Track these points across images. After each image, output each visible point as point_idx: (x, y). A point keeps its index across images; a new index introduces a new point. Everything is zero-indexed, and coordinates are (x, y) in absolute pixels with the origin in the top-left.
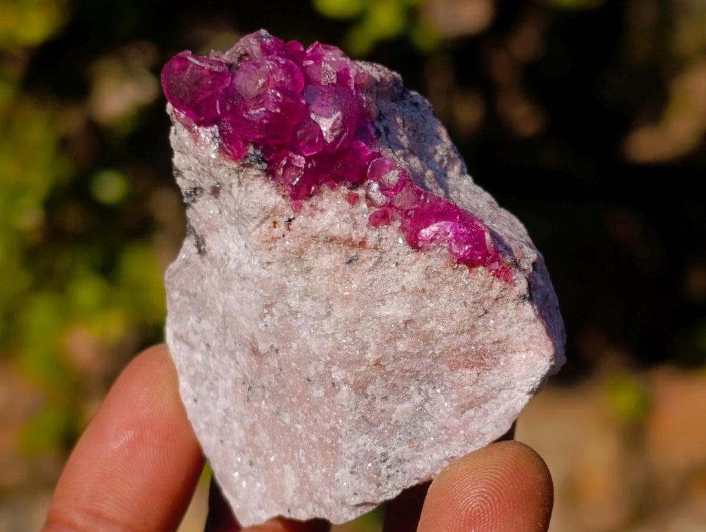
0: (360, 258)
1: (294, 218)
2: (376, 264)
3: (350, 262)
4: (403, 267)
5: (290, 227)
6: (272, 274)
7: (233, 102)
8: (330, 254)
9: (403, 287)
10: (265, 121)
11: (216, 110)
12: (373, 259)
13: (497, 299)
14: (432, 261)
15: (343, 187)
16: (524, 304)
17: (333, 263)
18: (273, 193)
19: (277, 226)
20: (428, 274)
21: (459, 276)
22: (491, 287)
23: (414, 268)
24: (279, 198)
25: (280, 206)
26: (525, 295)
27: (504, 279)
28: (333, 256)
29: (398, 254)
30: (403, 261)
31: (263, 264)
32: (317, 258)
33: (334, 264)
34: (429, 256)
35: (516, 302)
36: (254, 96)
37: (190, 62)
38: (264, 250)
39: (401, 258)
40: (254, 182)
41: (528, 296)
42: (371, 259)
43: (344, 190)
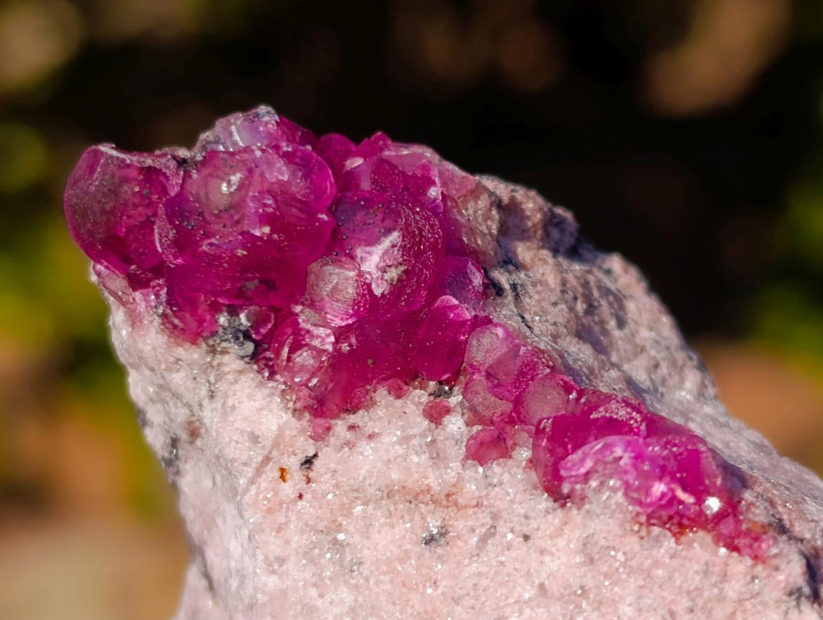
0: (450, 529)
1: (316, 456)
2: (484, 540)
3: (430, 540)
4: (541, 543)
5: (311, 475)
6: (289, 583)
7: (181, 222)
8: (393, 526)
9: (542, 587)
10: (240, 252)
11: (155, 247)
12: (477, 531)
13: (740, 601)
14: (594, 526)
15: (418, 392)
16: (800, 612)
17: (398, 544)
18: (274, 406)
19: (287, 477)
20: (590, 554)
21: (655, 553)
22: (724, 577)
23: (561, 543)
24: (287, 417)
25: (287, 433)
26: (799, 590)
27: (749, 555)
28: (397, 530)
29: (526, 517)
30: (538, 529)
31: (271, 565)
32: (368, 538)
33: (400, 547)
34: (588, 512)
35: (783, 607)
36: (222, 208)
37: (102, 153)
38: (267, 531)
39: (533, 524)
40: (237, 387)
41: (807, 590)
42: (473, 531)
43: (419, 396)
